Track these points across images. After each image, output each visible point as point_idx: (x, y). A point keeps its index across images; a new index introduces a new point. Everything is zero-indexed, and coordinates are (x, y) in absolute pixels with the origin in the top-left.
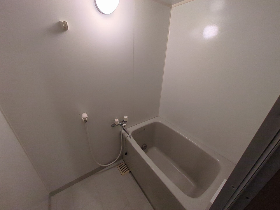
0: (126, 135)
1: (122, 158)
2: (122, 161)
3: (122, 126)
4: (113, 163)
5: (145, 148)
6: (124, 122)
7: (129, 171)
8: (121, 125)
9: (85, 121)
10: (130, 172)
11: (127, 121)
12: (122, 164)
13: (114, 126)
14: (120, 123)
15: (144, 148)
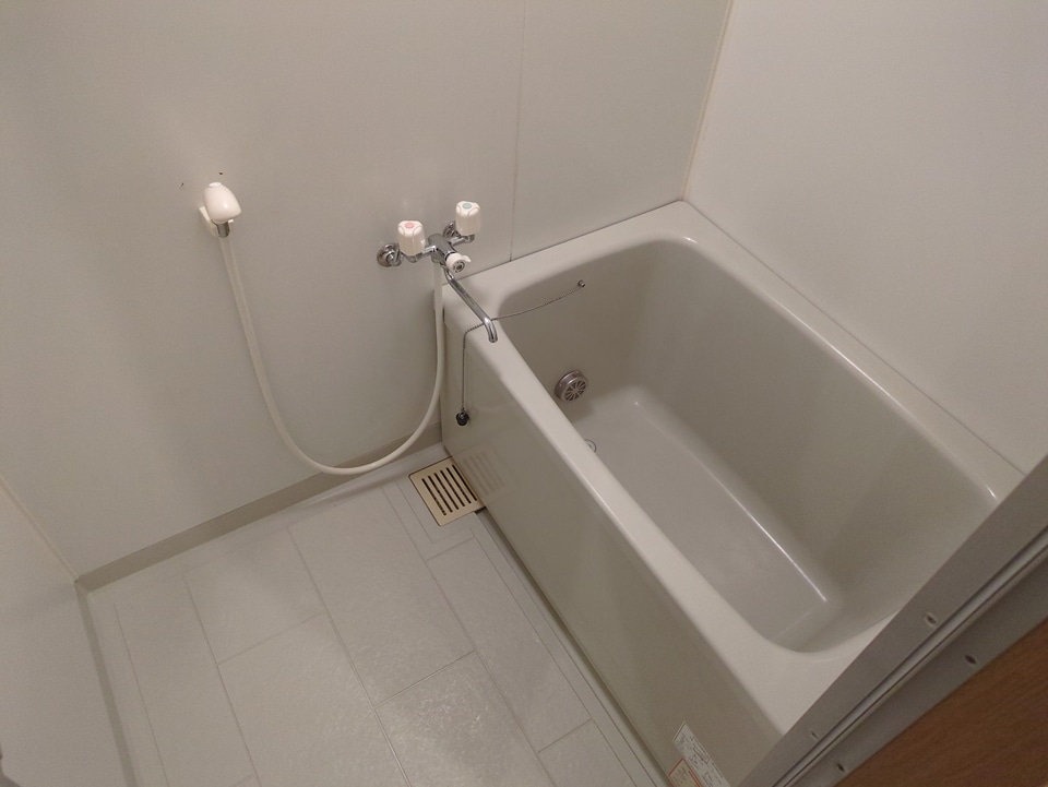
0: (467, 317)
1: (440, 440)
2: (435, 452)
3: (443, 264)
4: (391, 462)
5: (575, 391)
6: (454, 240)
7: (476, 506)
8: (440, 257)
9: (223, 231)
10: (482, 510)
11: (472, 237)
12: (437, 469)
13: (391, 256)
14: (430, 242)
15: (568, 393)
